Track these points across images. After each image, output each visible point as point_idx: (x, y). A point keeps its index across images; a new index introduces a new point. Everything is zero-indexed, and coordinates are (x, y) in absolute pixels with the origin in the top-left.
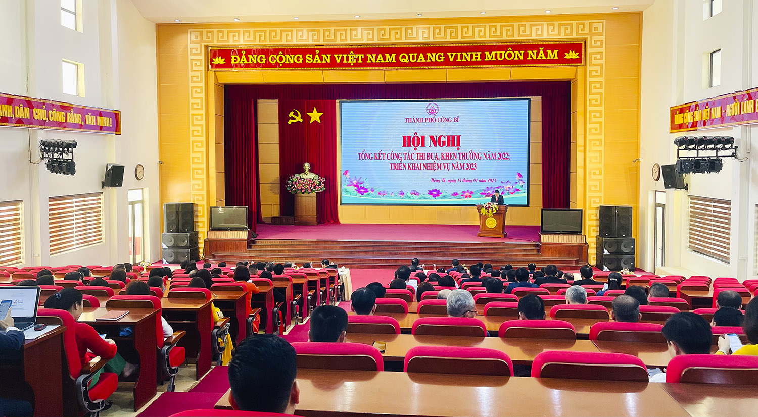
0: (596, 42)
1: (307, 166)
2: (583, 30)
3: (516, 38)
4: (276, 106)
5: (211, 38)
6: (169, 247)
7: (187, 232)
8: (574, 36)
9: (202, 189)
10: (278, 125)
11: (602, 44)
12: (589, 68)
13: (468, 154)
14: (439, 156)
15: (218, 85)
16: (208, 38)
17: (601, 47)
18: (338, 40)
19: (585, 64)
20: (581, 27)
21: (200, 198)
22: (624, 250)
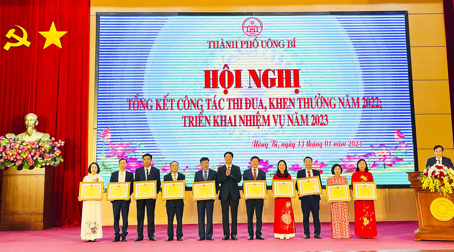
1: (31, 119)
13: (313, 101)
14: (266, 103)
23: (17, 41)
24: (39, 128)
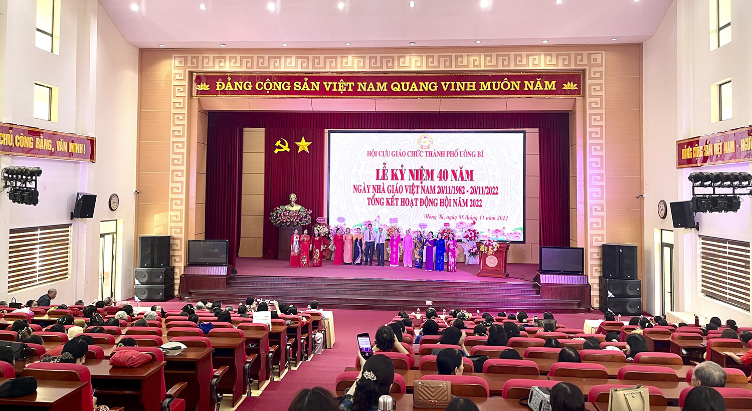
0: (595, 73)
1: (293, 197)
2: (581, 60)
3: (512, 67)
4: (263, 135)
5: (195, 63)
6: (142, 283)
7: (162, 267)
8: (573, 67)
9: (181, 221)
10: (263, 155)
11: (601, 75)
12: (588, 100)
15: (202, 112)
16: (192, 63)
17: (601, 78)
18: (329, 68)
19: (584, 96)
20: (579, 58)
21: (178, 231)
22: (630, 292)
23: (282, 148)
24: (297, 203)
